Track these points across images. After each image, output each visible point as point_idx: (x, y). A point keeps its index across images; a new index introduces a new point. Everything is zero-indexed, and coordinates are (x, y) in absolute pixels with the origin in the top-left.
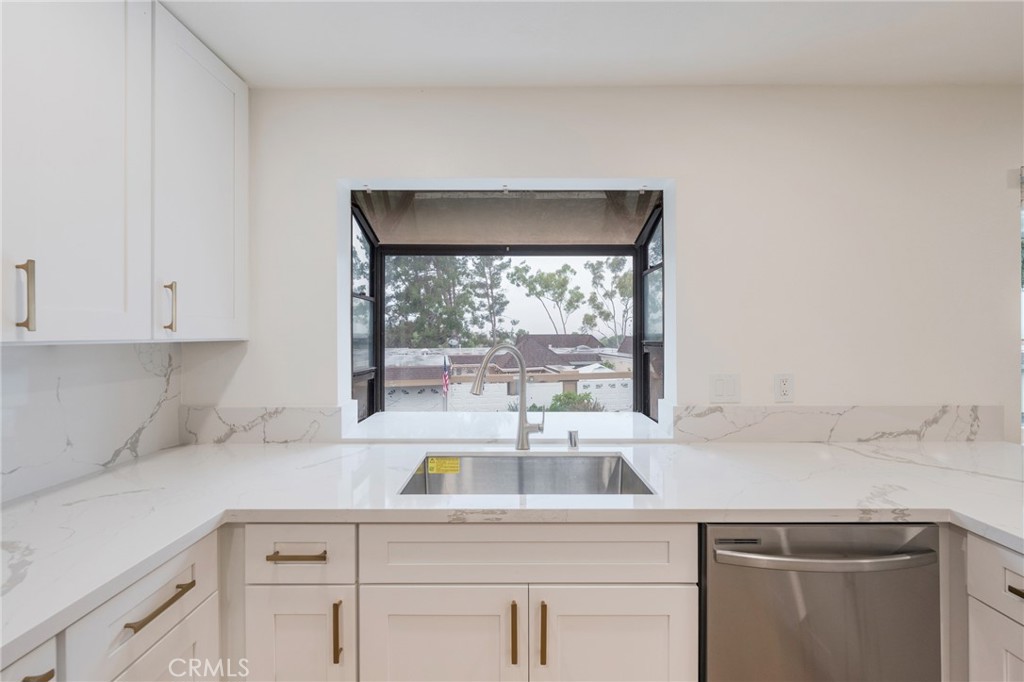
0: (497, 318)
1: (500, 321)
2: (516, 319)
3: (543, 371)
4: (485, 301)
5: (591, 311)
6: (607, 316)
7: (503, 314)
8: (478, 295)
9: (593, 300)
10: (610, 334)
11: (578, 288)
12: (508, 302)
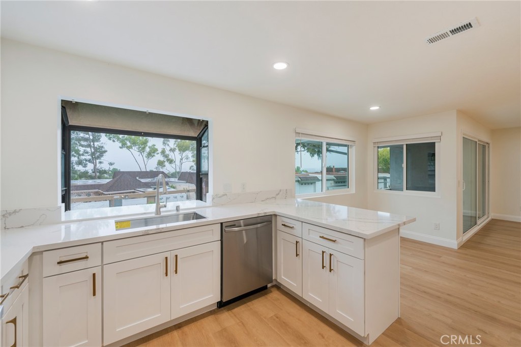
0: (98, 161)
1: (100, 163)
2: (112, 162)
3: (134, 192)
4: (88, 149)
5: (162, 159)
6: (171, 161)
7: (102, 158)
8: (82, 146)
9: (163, 152)
10: (172, 171)
12: (106, 151)
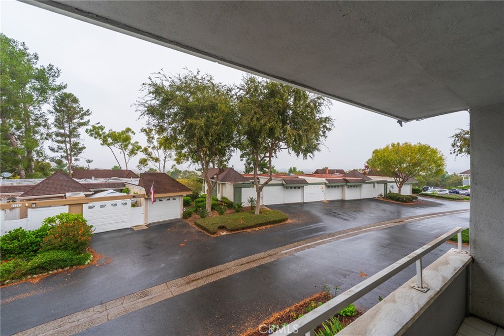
0: (73, 158)
1: (76, 160)
2: (91, 159)
4: (63, 146)
5: (144, 157)
6: (157, 160)
7: (79, 155)
9: (146, 150)
11: (137, 143)
12: (85, 148)
